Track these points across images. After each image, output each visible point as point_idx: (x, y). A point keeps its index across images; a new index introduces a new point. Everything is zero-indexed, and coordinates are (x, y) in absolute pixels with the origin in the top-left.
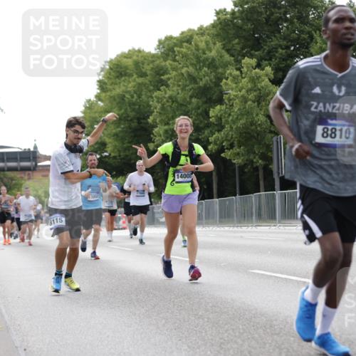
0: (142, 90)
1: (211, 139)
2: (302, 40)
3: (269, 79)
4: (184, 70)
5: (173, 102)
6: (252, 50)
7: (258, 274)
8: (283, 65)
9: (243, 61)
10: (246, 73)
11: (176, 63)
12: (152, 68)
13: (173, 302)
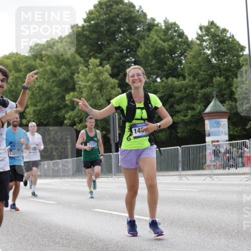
0: (18, 82)
1: (67, 116)
2: (131, 46)
3: (108, 74)
4: (48, 68)
5: (40, 90)
6: (96, 53)
7: (99, 212)
8: (118, 64)
9: (90, 61)
10: (92, 70)
11: (43, 62)
12: (26, 67)
13: (38, 232)
